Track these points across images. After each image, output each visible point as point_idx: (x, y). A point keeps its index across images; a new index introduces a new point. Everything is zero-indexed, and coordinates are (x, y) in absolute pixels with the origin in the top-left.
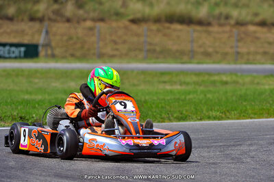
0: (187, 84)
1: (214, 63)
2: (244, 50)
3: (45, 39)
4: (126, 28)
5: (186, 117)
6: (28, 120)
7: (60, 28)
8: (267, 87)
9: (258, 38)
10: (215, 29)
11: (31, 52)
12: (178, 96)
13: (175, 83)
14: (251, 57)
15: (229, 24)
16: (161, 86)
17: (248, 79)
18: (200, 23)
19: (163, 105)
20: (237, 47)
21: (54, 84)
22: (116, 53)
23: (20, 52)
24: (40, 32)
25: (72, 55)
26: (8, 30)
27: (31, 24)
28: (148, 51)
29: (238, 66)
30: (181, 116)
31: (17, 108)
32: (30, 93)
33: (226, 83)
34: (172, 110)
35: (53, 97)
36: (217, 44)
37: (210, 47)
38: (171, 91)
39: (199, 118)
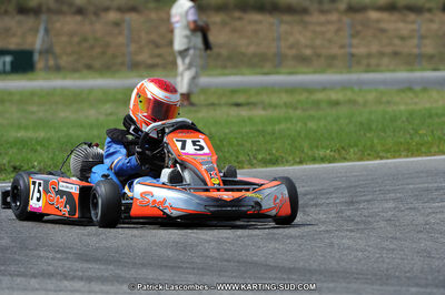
0: (275, 106)
1: (315, 72)
2: (362, 50)
3: (43, 41)
5: (277, 159)
7: (69, 23)
8: (402, 108)
9: (383, 31)
10: (316, 18)
11: (23, 63)
12: (260, 128)
14: (373, 61)
15: (337, 10)
17: (371, 97)
20: (351, 46)
21: (62, 115)
22: (156, 60)
23: (4, 63)
24: (36, 31)
25: (89, 67)
27: (20, 18)
28: (209, 56)
29: (354, 76)
30: (269, 157)
31: (6, 154)
32: (26, 128)
33: (336, 103)
34: (254, 148)
36: (318, 42)
37: (306, 46)
38: (250, 119)
39: (298, 160)
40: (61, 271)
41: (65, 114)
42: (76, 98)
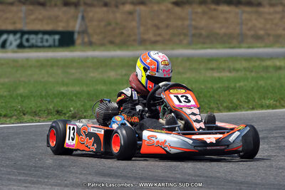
0: (237, 70)
1: (265, 47)
3: (81, 25)
4: (168, 11)
5: (237, 106)
6: (65, 114)
7: (98, 13)
10: (266, 9)
11: (66, 39)
13: (224, 69)
15: (282, 4)
16: (209, 74)
18: (249, 3)
19: (211, 94)
21: (92, 75)
22: (158, 38)
23: (54, 40)
24: (75, 18)
25: (112, 43)
26: (40, 17)
27: (65, 9)
28: (194, 35)
30: (231, 105)
31: (52, 102)
32: (67, 85)
33: (279, 68)
34: (221, 99)
35: (91, 88)
36: (268, 26)
37: (261, 29)
38: (219, 78)
39: (251, 107)
41: (94, 74)
42: (103, 64)
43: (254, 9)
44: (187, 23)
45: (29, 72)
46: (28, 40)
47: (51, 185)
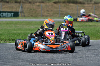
0: (76, 26)
2: (97, 13)
3: (21, 10)
4: (52, 5)
7: (27, 5)
10: (86, 5)
11: (16, 15)
15: (92, 3)
18: (80, 3)
20: (95, 12)
21: (25, 27)
22: (48, 15)
23: (12, 15)
24: (19, 7)
25: (32, 16)
26: (7, 7)
27: (16, 4)
28: (61, 14)
31: (11, 36)
32: (16, 30)
33: (91, 26)
35: (25, 32)
36: (87, 11)
40: (23, 64)
42: (29, 23)
43: (82, 5)
44: (58, 9)
45: (3, 26)
46: (2, 15)
47: (11, 65)
